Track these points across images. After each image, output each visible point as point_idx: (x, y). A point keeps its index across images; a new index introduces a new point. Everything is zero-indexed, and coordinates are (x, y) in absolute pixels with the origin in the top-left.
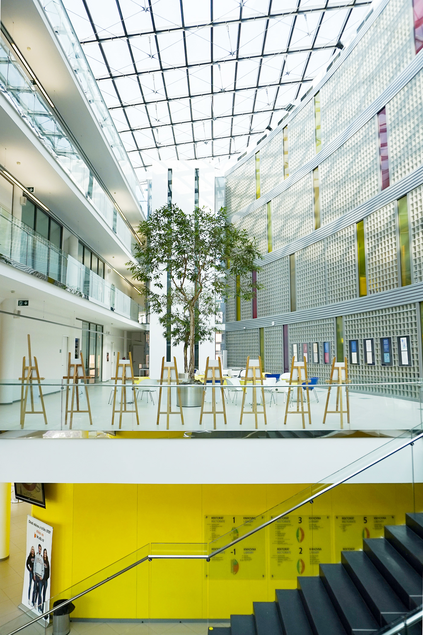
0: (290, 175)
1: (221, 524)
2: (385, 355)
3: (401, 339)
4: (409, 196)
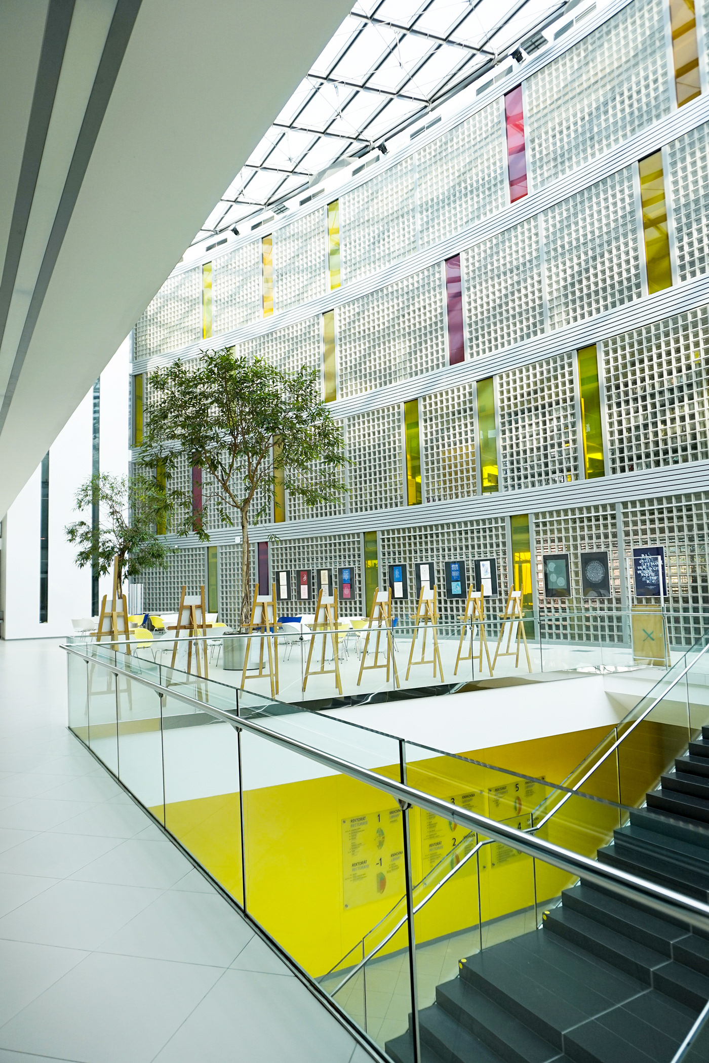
0: (276, 313)
1: (362, 827)
2: (454, 584)
3: (481, 563)
4: (497, 380)
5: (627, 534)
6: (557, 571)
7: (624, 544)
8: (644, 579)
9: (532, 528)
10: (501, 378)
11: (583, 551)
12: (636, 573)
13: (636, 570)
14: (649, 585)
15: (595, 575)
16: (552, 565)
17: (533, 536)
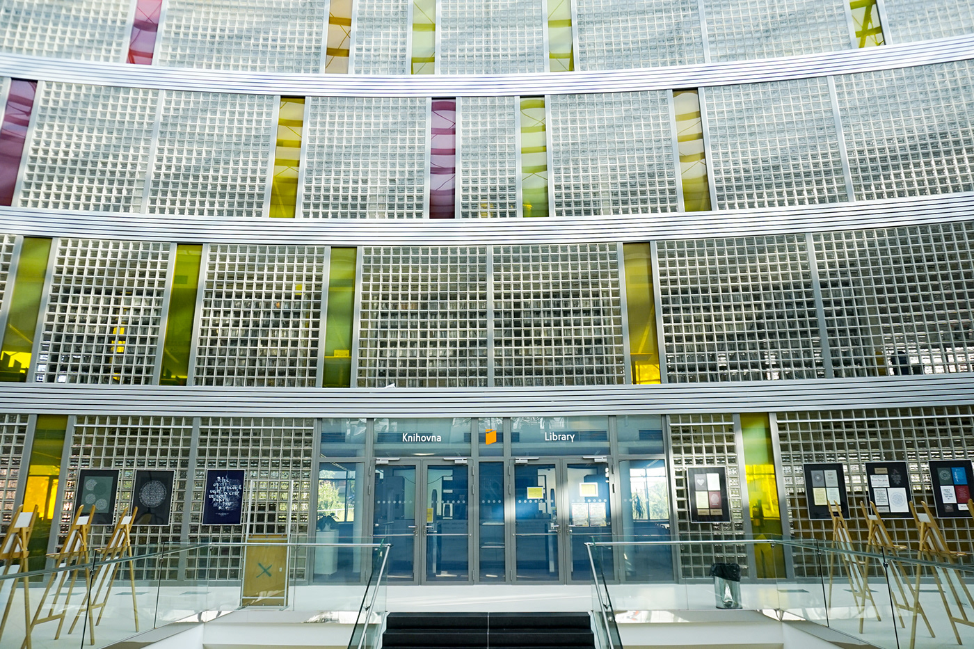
4: (57, 244)
5: (202, 453)
6: (98, 491)
7: (196, 464)
8: (215, 505)
9: (71, 434)
10: (65, 244)
11: (141, 469)
12: (207, 497)
13: (208, 493)
14: (221, 511)
15: (152, 497)
16: (90, 484)
17: (69, 444)
